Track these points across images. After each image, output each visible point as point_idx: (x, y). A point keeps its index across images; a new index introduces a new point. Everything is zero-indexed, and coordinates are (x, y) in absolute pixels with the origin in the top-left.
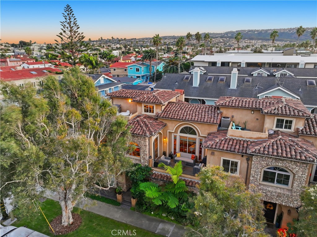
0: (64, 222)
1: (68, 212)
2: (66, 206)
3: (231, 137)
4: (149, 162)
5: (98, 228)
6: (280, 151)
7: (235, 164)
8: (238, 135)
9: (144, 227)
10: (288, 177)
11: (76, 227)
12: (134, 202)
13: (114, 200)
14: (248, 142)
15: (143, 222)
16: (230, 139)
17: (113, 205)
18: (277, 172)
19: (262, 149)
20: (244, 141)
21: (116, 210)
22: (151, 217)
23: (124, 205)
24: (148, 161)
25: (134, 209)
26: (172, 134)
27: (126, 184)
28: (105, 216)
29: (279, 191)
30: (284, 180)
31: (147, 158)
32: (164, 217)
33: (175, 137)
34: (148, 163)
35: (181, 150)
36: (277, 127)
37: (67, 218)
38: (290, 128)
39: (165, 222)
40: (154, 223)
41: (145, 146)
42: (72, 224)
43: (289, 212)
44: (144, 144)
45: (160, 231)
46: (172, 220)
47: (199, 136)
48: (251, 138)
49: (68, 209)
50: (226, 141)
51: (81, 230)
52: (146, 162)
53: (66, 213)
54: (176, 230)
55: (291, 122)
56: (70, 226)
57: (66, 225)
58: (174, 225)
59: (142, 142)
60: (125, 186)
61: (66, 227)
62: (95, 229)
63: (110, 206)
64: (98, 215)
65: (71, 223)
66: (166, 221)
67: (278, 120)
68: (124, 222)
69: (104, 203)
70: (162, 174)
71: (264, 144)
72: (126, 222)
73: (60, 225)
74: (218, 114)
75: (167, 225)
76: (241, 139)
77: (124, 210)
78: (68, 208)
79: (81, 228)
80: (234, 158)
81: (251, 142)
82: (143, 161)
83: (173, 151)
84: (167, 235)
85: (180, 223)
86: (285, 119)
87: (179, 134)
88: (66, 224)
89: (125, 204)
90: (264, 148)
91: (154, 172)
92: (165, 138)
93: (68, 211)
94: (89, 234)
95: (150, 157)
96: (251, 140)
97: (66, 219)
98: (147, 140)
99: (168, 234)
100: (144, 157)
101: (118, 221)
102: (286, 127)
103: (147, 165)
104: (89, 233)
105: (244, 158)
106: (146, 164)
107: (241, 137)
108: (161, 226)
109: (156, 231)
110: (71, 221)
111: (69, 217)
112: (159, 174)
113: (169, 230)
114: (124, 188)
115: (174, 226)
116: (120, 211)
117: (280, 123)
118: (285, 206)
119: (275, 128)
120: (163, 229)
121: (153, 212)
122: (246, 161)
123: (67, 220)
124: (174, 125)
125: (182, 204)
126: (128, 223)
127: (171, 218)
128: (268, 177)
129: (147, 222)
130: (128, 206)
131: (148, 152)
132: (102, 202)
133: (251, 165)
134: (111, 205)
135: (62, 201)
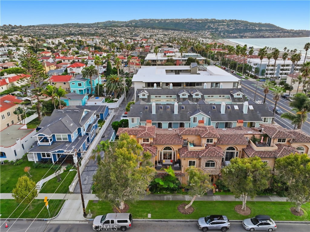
3: (190, 151)
6: (211, 154)
7: (194, 162)
8: (194, 149)
9: (158, 200)
10: (214, 164)
12: (148, 189)
14: (198, 151)
15: (156, 197)
16: (191, 151)
18: (210, 162)
19: (205, 155)
20: (196, 152)
22: (159, 194)
29: (212, 170)
30: (213, 165)
32: (165, 193)
33: (161, 152)
35: (164, 158)
36: (207, 142)
38: (212, 142)
43: (216, 177)
46: (169, 193)
47: (173, 150)
48: (199, 150)
50: (189, 153)
54: (173, 197)
55: (212, 140)
61: (123, 209)
67: (207, 139)
71: (205, 152)
75: (168, 196)
76: (195, 151)
80: (194, 160)
81: (199, 152)
83: (160, 159)
85: (173, 193)
86: (210, 139)
87: (163, 151)
90: (205, 154)
94: (136, 209)
96: (199, 151)
99: (170, 199)
102: (210, 142)
105: (198, 159)
107: (195, 150)
108: (165, 197)
112: (159, 173)
118: (214, 175)
119: (206, 143)
120: (167, 198)
121: (159, 192)
122: (198, 160)
124: (161, 147)
128: (207, 165)
129: (158, 197)
133: (201, 161)
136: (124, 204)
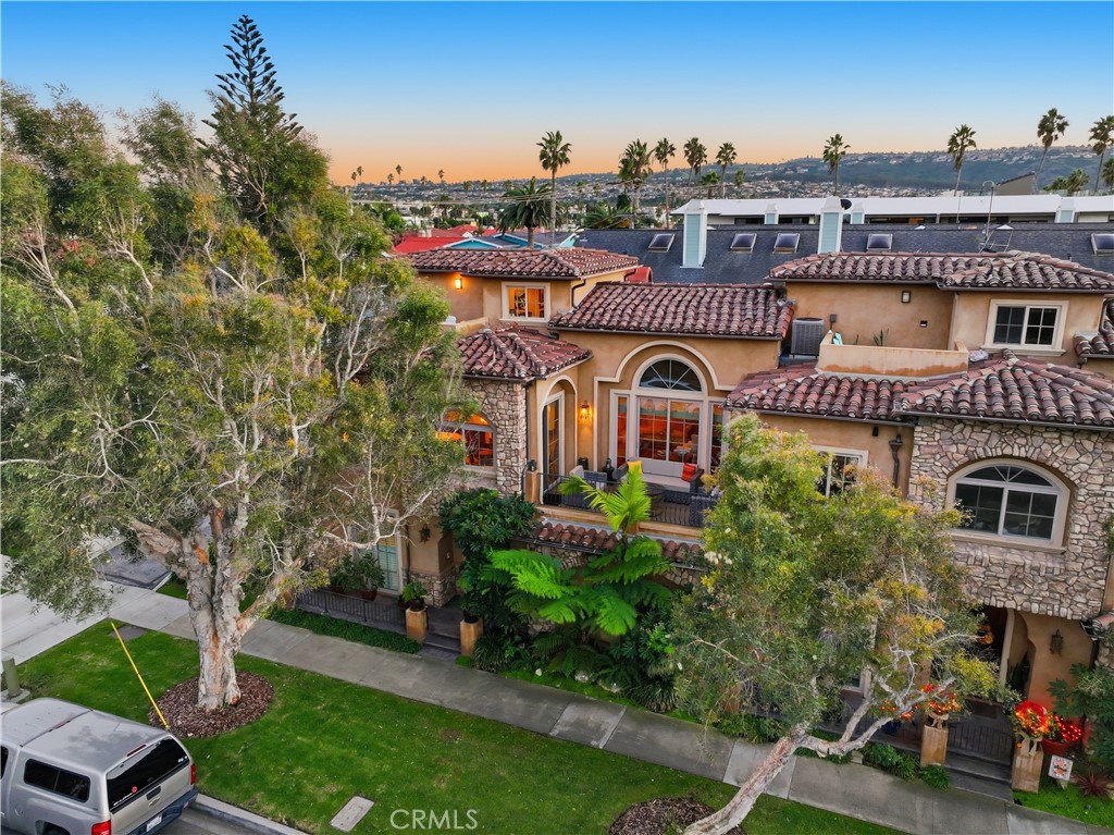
0: (205, 696)
1: (223, 657)
2: (215, 634)
3: (829, 374)
4: (526, 482)
5: (334, 718)
8: (859, 364)
9: (506, 717)
10: (1047, 504)
11: (251, 713)
12: (469, 633)
13: (396, 635)
14: (893, 385)
15: (504, 700)
16: (826, 382)
17: (390, 650)
18: (1008, 486)
20: (879, 384)
21: (403, 664)
22: (533, 685)
23: (432, 650)
24: (522, 477)
25: (471, 664)
26: (613, 391)
27: (442, 577)
28: (362, 683)
29: (1014, 558)
30: (1035, 516)
31: (520, 465)
32: (583, 685)
33: (622, 400)
34: (522, 489)
35: (645, 451)
36: (999, 337)
37: (219, 679)
38: (1047, 337)
39: (588, 701)
40: (546, 706)
41: (514, 418)
42: (235, 705)
43: (1056, 644)
44: (510, 412)
45: (567, 729)
46: (611, 695)
47: (712, 391)
48: (905, 372)
49: (221, 645)
50: (810, 387)
51: (269, 724)
52: (516, 483)
53: (215, 658)
54: (628, 727)
56: (227, 712)
57: (214, 707)
58: (619, 710)
59: (501, 404)
60: (437, 586)
61: (214, 712)
62: (322, 721)
63: (379, 653)
64: (334, 679)
65: (230, 701)
66: (592, 698)
67: (1003, 312)
68: (433, 702)
69: (358, 644)
70: (576, 526)
71: (957, 383)
72: (441, 702)
73: (190, 709)
74: (779, 309)
75: (595, 709)
76: (866, 377)
77: (430, 663)
78: (223, 641)
79: (268, 716)
80: (844, 444)
81: (906, 387)
82: (504, 479)
83: (613, 456)
84: (594, 743)
85: (641, 701)
86: (1029, 304)
87: (636, 391)
88: (212, 703)
89: (434, 647)
90: (957, 394)
91: (544, 523)
92: (587, 407)
93: (220, 653)
94: (299, 738)
95: (531, 465)
96: (906, 380)
97: (215, 682)
98: (521, 398)
99: (598, 740)
100: (508, 461)
101: (410, 700)
102: (1031, 338)
103: (520, 493)
104: (301, 735)
105: (884, 440)
106: (515, 488)
107: (868, 370)
108: (571, 714)
109: (551, 729)
110: (233, 692)
111: (225, 676)
112: (565, 526)
113: (603, 727)
114: (434, 596)
115: (622, 713)
116: (418, 669)
117: (1008, 325)
118: (1043, 618)
119: (990, 344)
120: (579, 724)
121: (543, 671)
122: (887, 453)
123: (217, 687)
124: (617, 354)
125: (652, 628)
126: (446, 705)
127: (610, 687)
128: (978, 505)
129: (519, 701)
130: (447, 654)
131: (521, 446)
132: (349, 643)
133: (909, 465)
134: (386, 651)
135: (199, 608)
136: (229, 677)
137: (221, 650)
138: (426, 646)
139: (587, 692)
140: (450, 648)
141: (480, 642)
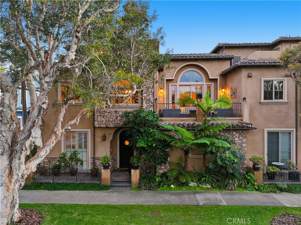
2: (10, 173)
4: (155, 106)
15: (166, 198)
17: (95, 191)
23: (116, 188)
24: (154, 104)
25: (139, 187)
26: (170, 84)
39: (201, 192)
40: (186, 196)
42: (19, 222)
45: (205, 202)
46: (207, 188)
53: (8, 190)
54: (227, 197)
57: (5, 224)
58: (217, 193)
63: (90, 193)
65: (16, 220)
77: (118, 192)
78: (15, 177)
84: (221, 204)
87: (179, 84)
88: (3, 222)
92: (162, 89)
95: (156, 100)
106: (150, 109)
107: (272, 59)
108: (200, 197)
109: (199, 203)
110: (17, 214)
113: (218, 199)
115: (219, 193)
116: (115, 195)
120: (207, 199)
121: (174, 185)
123: (8, 211)
127: (206, 186)
129: (173, 197)
130: (124, 188)
132: (71, 191)
134: (93, 191)
136: (16, 203)
137: (13, 184)
138: (112, 186)
139: (198, 189)
140: (125, 185)
141: (142, 178)
